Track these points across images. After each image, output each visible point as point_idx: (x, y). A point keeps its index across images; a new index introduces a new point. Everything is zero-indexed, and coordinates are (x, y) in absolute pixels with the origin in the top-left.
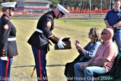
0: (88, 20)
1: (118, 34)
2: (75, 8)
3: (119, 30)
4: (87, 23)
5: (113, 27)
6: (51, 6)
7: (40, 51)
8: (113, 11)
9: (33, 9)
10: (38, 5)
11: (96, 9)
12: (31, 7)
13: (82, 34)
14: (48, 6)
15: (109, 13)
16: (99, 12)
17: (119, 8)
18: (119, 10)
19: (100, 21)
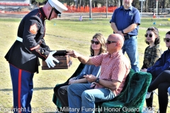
0: (87, 22)
1: (131, 42)
2: (69, 5)
3: (131, 36)
4: (86, 26)
5: (123, 32)
6: (33, 2)
8: (122, 9)
9: (5, 5)
11: (99, 6)
12: (2, 2)
13: (78, 42)
14: (28, 2)
15: (116, 12)
16: (103, 11)
17: (130, 5)
18: (131, 8)
19: (104, 24)
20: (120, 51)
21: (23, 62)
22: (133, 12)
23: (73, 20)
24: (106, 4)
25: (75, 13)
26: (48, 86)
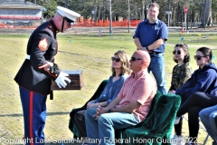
0: (107, 38)
1: (157, 61)
2: (86, 18)
3: (157, 53)
4: (105, 42)
5: (147, 49)
6: (45, 15)
7: (32, 93)
8: (147, 23)
9: (14, 19)
10: (23, 13)
11: (121, 19)
12: (11, 16)
13: (97, 61)
14: (40, 15)
15: (140, 26)
16: (125, 25)
17: (156, 18)
18: (157, 21)
19: (126, 40)
20: (145, 70)
21: (35, 83)
22: (160, 26)
23: (91, 36)
24: (129, 18)
25: (93, 28)
26: (63, 111)
